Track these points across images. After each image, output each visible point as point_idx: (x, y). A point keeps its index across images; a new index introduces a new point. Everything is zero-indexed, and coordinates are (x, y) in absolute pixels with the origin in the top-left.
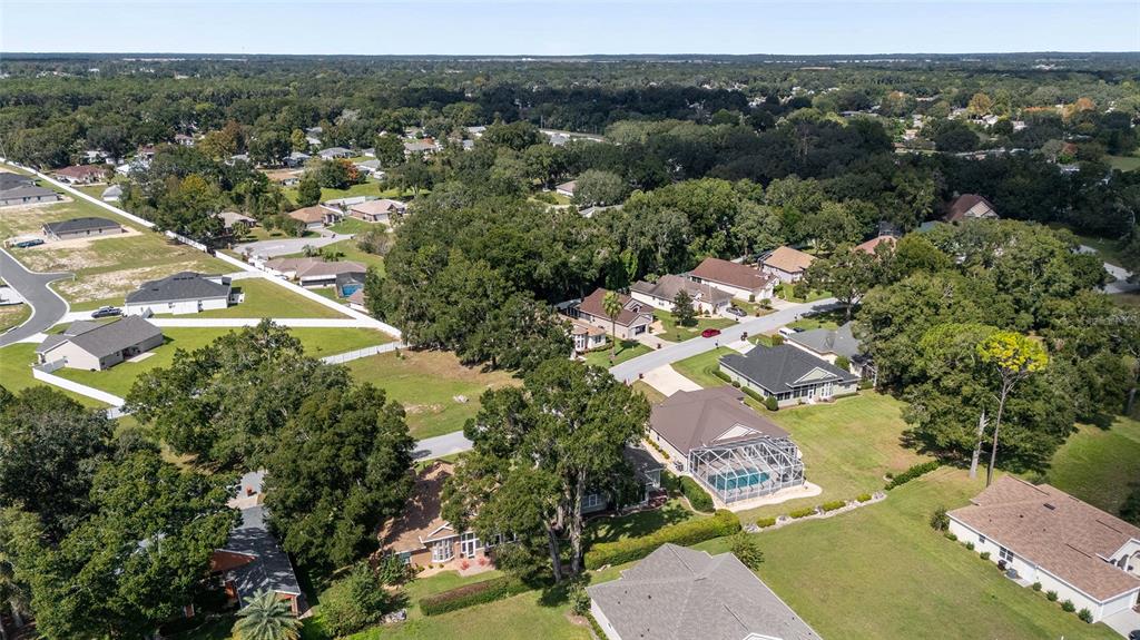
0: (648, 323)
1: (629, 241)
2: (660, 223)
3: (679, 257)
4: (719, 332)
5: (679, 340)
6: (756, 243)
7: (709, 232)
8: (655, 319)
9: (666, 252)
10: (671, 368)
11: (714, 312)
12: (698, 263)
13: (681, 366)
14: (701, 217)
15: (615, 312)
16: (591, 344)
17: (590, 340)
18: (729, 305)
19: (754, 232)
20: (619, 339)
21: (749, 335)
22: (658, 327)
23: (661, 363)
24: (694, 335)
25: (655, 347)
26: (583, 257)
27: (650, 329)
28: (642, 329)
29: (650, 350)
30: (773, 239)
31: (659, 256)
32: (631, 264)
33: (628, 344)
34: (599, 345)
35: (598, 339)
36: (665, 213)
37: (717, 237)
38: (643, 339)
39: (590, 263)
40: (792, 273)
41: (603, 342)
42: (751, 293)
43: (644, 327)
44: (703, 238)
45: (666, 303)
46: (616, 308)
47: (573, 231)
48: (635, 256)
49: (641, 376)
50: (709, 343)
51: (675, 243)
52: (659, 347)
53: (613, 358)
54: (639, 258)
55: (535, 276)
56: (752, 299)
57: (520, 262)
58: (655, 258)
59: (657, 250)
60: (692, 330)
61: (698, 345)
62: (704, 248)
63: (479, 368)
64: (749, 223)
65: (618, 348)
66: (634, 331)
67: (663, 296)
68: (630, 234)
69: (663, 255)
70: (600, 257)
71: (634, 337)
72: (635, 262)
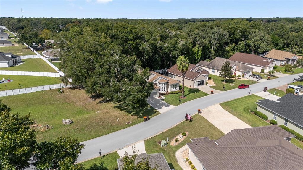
0: (205, 79)
1: (198, 42)
2: (213, 33)
3: (222, 53)
4: (248, 87)
5: (224, 89)
6: (259, 48)
7: (237, 41)
8: (209, 79)
9: (216, 48)
10: (220, 107)
11: (243, 76)
12: (231, 56)
13: (227, 106)
14: (233, 34)
15: (185, 68)
16: (170, 89)
17: (170, 87)
18: (251, 73)
19: (259, 42)
20: (186, 88)
21: (268, 89)
22: (211, 83)
23: (213, 103)
24: (233, 88)
25: (209, 93)
26: (171, 44)
27: (207, 83)
28: (202, 83)
29: (206, 94)
30: (268, 46)
31: (212, 50)
32: (198, 53)
33: (192, 91)
34: (175, 90)
35: (174, 86)
36: (216, 29)
37: (241, 44)
38: (203, 88)
39: (175, 47)
40: (281, 61)
41: (178, 89)
42: (262, 68)
43: (203, 82)
44: (234, 45)
45: (216, 71)
46: (185, 66)
47: (167, 31)
48: (200, 49)
49: (199, 111)
50: (244, 93)
51: (220, 44)
52: (212, 93)
53: (182, 98)
54: (202, 50)
55: (140, 49)
56: (263, 71)
57: (131, 40)
58: (210, 52)
59: (211, 48)
60: (232, 85)
61: (235, 94)
62: (234, 50)
63: (98, 100)
64: (256, 38)
65: (187, 92)
66: (197, 83)
67: (214, 68)
68: (198, 38)
69: (214, 50)
70: (180, 44)
71: (197, 87)
72: (200, 53)
